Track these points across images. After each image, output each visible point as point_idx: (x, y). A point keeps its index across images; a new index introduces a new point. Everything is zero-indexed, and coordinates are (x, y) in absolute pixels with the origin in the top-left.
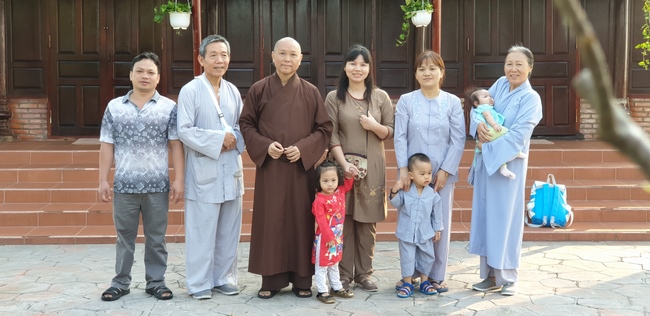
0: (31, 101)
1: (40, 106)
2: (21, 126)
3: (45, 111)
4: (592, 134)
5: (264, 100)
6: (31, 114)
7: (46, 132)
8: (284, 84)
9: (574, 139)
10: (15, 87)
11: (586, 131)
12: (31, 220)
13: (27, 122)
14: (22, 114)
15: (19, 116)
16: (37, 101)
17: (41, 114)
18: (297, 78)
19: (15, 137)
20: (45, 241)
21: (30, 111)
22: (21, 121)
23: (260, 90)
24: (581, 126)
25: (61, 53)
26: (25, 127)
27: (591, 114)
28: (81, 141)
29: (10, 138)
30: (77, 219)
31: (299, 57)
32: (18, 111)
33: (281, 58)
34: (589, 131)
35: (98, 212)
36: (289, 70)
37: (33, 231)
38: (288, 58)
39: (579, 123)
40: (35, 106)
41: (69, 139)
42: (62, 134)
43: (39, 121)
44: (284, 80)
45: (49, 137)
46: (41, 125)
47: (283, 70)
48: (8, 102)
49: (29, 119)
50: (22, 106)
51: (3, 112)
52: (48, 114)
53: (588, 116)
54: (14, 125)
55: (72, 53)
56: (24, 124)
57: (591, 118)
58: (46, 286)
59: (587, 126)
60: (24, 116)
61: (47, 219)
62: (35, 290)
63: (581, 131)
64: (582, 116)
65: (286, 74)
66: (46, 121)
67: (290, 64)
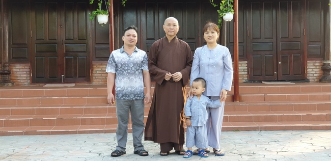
0: (21, 65)
1: (26, 67)
2: (16, 78)
3: (29, 70)
4: (314, 79)
5: (159, 50)
6: (21, 72)
7: (29, 81)
8: (169, 42)
9: (304, 82)
10: (13, 58)
11: (310, 78)
12: (26, 123)
13: (19, 76)
14: (16, 72)
15: (15, 73)
16: (24, 65)
17: (26, 72)
18: (177, 38)
19: (13, 84)
20: (35, 133)
21: (21, 70)
22: (16, 75)
23: (157, 45)
24: (308, 75)
25: (37, 39)
26: (18, 78)
27: (313, 69)
28: (47, 85)
29: (10, 84)
30: (50, 123)
31: (178, 27)
32: (15, 70)
33: (168, 27)
34: (312, 78)
35: (62, 118)
36: (172, 34)
37: (27, 129)
38: (172, 27)
39: (307, 74)
40: (24, 67)
41: (41, 84)
42: (37, 82)
43: (25, 75)
44: (170, 39)
45: (31, 84)
46: (26, 77)
47: (170, 34)
48: (9, 66)
49: (20, 74)
50: (16, 67)
51: (7, 71)
52: (30, 72)
53: (312, 70)
54: (13, 78)
55: (43, 39)
56: (17, 77)
57: (313, 71)
58: (42, 152)
59: (311, 75)
60: (18, 73)
61: (34, 123)
62: (36, 154)
63: (308, 78)
64: (308, 70)
65: (171, 36)
66: (29, 76)
67: (173, 30)
